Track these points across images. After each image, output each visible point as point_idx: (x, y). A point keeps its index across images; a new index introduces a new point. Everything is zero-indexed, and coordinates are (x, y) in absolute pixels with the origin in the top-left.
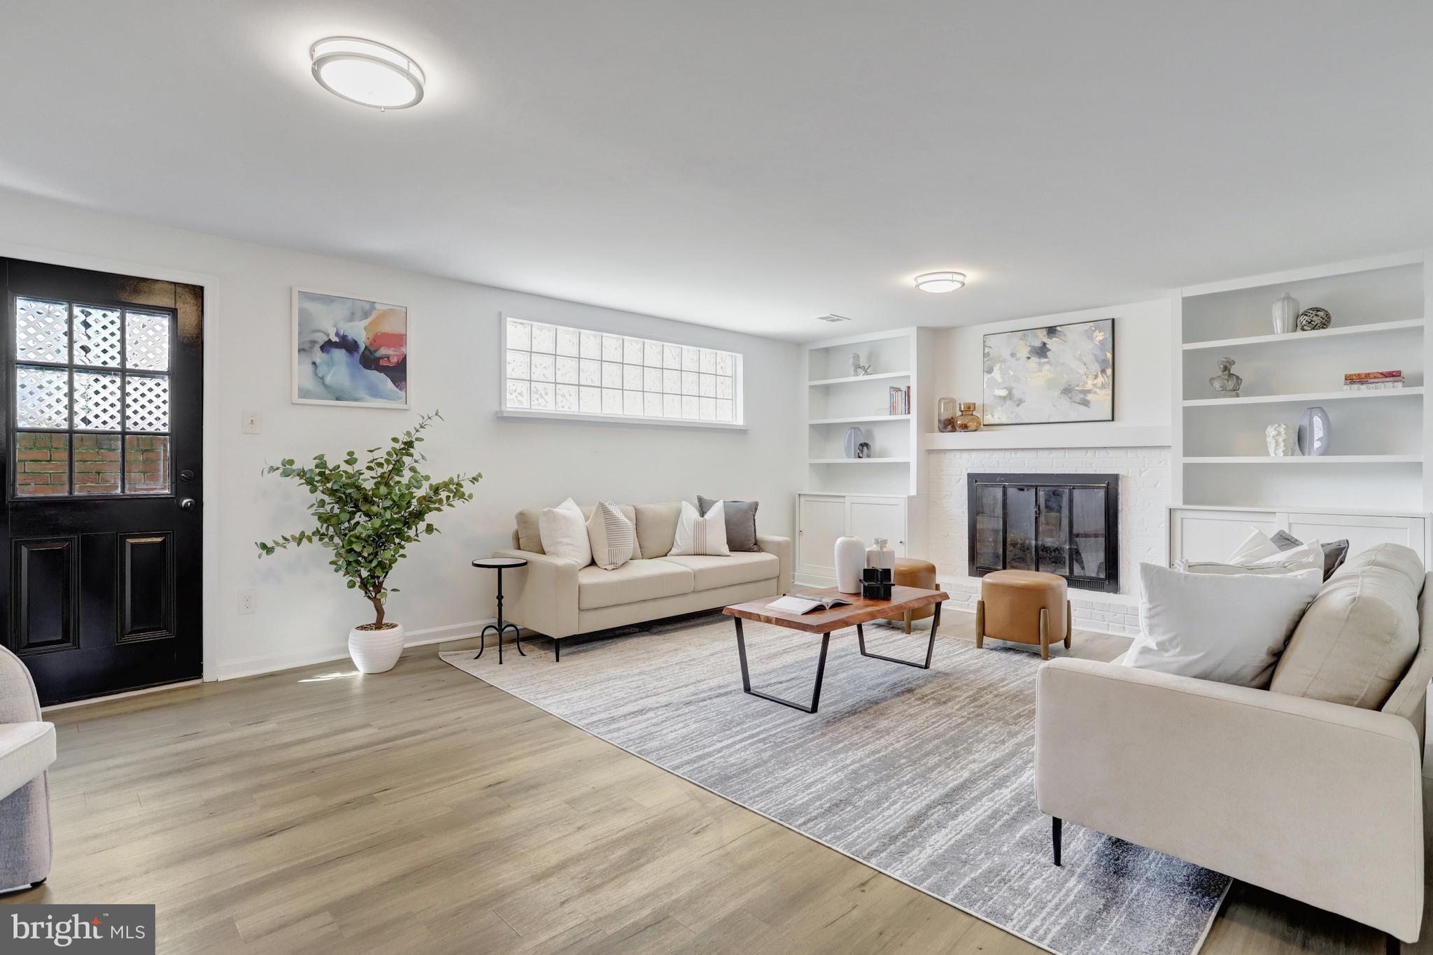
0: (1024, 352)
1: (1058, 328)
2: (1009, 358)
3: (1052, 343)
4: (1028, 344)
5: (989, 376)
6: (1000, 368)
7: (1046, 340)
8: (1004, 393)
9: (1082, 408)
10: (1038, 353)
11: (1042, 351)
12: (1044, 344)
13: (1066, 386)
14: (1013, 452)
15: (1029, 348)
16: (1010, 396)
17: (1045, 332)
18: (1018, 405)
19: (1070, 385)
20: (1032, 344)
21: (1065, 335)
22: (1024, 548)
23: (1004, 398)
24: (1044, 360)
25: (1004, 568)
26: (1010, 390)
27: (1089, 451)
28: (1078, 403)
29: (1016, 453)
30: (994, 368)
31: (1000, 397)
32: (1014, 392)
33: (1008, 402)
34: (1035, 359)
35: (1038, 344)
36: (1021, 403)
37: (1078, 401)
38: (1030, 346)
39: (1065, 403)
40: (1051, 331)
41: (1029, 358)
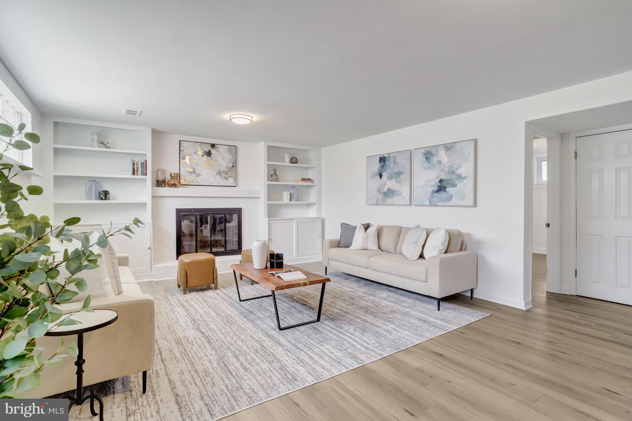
0: (200, 153)
1: (215, 145)
2: (193, 154)
3: (213, 151)
4: (203, 149)
5: (183, 161)
6: (189, 158)
7: (211, 149)
8: (191, 170)
9: (225, 180)
10: (207, 154)
11: (209, 154)
12: (210, 151)
13: (219, 170)
14: (198, 198)
15: (203, 151)
16: (194, 172)
17: (210, 146)
18: (198, 177)
19: (220, 170)
20: (204, 150)
21: (219, 149)
22: (205, 242)
23: (191, 173)
24: (209, 158)
25: (196, 252)
26: (194, 169)
27: (230, 199)
28: (224, 178)
29: (199, 199)
30: (186, 158)
31: (189, 172)
32: (196, 170)
33: (193, 175)
34: (205, 157)
35: (207, 150)
36: (199, 176)
37: (224, 177)
38: (203, 150)
39: (218, 178)
40: (213, 146)
41: (203, 156)
